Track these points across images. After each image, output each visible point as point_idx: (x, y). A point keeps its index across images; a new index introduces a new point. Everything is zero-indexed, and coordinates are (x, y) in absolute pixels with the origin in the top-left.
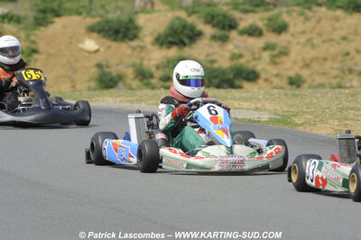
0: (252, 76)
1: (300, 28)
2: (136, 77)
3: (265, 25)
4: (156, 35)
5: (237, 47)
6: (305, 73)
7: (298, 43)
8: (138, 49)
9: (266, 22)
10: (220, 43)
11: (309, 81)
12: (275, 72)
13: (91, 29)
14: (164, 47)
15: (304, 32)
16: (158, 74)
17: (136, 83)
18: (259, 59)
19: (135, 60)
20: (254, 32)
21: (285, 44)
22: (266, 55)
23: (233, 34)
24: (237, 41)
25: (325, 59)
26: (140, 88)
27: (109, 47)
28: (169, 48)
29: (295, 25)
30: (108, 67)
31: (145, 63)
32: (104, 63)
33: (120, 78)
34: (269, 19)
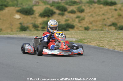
0: (72, 27)
1: (88, 10)
2: (33, 27)
4: (40, 13)
5: (67, 17)
6: (90, 26)
7: (88, 16)
8: (34, 18)
9: (77, 9)
10: (61, 16)
11: (92, 28)
12: (80, 25)
13: (18, 11)
15: (90, 12)
16: (41, 26)
17: (33, 29)
18: (75, 21)
19: (32, 22)
20: (73, 12)
21: (83, 16)
22: (77, 20)
23: (66, 13)
24: (67, 15)
25: (97, 21)
26: (34, 31)
27: (24, 17)
28: (44, 17)
31: (36, 23)
32: (22, 23)
33: (28, 28)
34: (78, 8)
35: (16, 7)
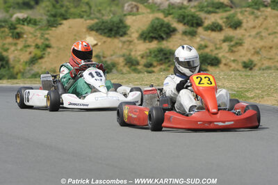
0: (215, 62)
1: (251, 24)
2: (126, 64)
3: (224, 22)
4: (140, 32)
5: (203, 39)
6: (255, 59)
7: (250, 36)
8: (127, 43)
9: (225, 20)
10: (189, 37)
11: (259, 64)
12: (232, 59)
13: (91, 29)
14: (147, 41)
15: (254, 27)
16: (143, 62)
17: (126, 69)
18: (221, 48)
19: (125, 52)
20: (216, 28)
21: (240, 36)
22: (225, 46)
23: (200, 30)
24: (203, 36)
25: (271, 48)
26: (130, 73)
27: (105, 42)
28: (150, 42)
29: (247, 22)
30: (104, 57)
31: (133, 53)
32: (101, 54)
33: (114, 65)
34: (227, 18)
35: (86, 20)
